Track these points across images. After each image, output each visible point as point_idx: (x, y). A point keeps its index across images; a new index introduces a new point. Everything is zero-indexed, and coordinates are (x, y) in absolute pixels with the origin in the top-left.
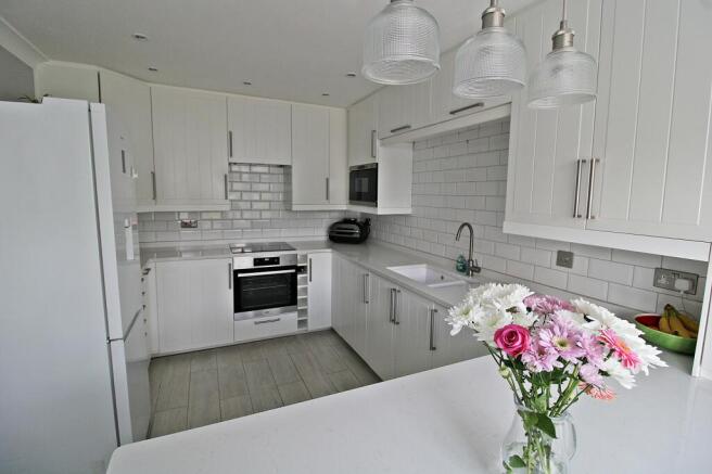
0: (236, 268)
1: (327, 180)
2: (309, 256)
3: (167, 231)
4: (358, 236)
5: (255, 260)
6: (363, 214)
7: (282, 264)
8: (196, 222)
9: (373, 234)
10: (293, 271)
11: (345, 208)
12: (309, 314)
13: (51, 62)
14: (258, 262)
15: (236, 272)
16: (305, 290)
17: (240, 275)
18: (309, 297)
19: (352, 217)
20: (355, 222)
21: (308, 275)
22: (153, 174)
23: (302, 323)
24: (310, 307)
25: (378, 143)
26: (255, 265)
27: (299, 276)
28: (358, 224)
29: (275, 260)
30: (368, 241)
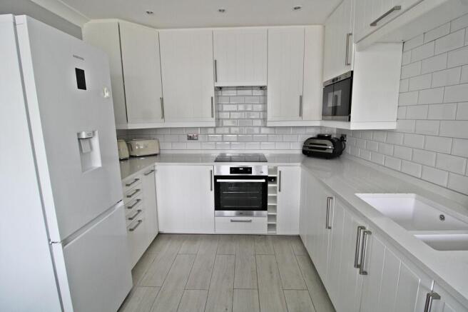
0: (216, 174)
1: (301, 97)
2: (279, 169)
3: (178, 142)
4: (331, 152)
5: (231, 168)
6: (339, 130)
7: (254, 174)
8: (197, 136)
9: (349, 149)
10: (264, 181)
11: (318, 124)
12: (277, 220)
13: (93, 22)
14: (233, 170)
15: (216, 177)
16: (275, 198)
17: (218, 181)
18: (279, 205)
19: (326, 133)
20: (329, 138)
21: (277, 185)
22: (162, 99)
23: (271, 226)
24: (279, 213)
25: (354, 46)
26: (231, 173)
27: (269, 185)
28: (332, 141)
29: (248, 170)
30: (342, 156)
